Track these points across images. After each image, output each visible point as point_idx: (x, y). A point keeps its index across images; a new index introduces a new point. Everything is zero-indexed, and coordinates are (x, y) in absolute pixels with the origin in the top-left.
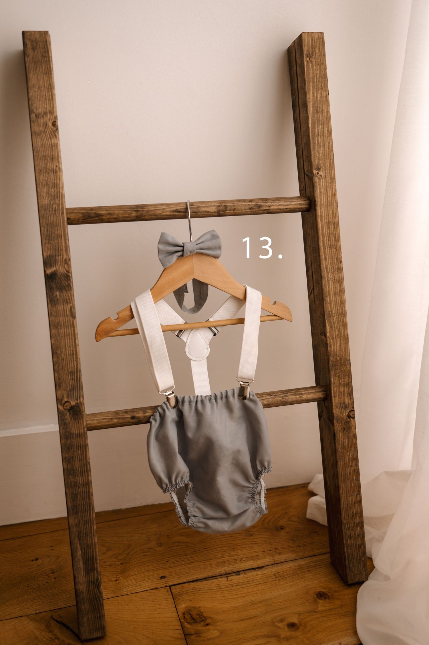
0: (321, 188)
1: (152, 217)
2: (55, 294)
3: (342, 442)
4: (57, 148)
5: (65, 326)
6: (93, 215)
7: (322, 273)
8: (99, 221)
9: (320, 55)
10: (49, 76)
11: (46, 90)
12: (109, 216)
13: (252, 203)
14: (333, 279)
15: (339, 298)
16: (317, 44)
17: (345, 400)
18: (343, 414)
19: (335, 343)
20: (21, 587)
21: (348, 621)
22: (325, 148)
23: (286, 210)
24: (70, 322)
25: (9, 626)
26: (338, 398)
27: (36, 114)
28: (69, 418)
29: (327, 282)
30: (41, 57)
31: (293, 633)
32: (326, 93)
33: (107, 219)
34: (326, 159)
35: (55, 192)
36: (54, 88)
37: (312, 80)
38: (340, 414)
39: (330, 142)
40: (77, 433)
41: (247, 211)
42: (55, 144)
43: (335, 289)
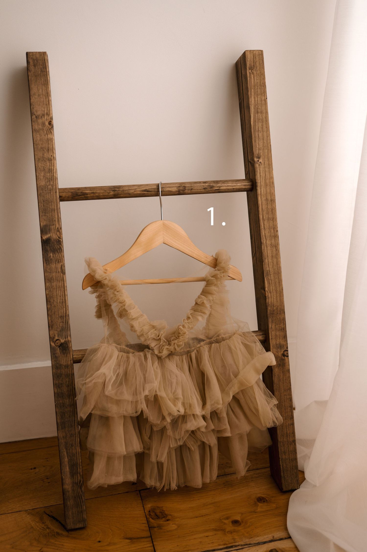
0: (261, 173)
1: (126, 195)
2: (49, 255)
3: (278, 376)
4: (52, 142)
5: (57, 280)
6: (79, 193)
7: (262, 240)
8: (84, 198)
9: (260, 68)
10: (46, 87)
11: (44, 97)
12: (92, 195)
13: (206, 185)
14: (270, 244)
15: (275, 260)
16: (257, 59)
17: (280, 342)
18: (279, 353)
19: (272, 296)
20: (21, 489)
21: (281, 520)
22: (264, 141)
23: (233, 190)
24: (61, 277)
25: (11, 518)
26: (275, 340)
27: (36, 115)
28: (59, 353)
29: (265, 247)
30: (41, 72)
31: (236, 528)
32: (265, 97)
33: (91, 197)
34: (265, 150)
35: (50, 176)
36: (50, 96)
37: (254, 87)
38: (276, 353)
39: (268, 136)
40: (66, 365)
41: (202, 190)
42: (50, 138)
43: (272, 253)
